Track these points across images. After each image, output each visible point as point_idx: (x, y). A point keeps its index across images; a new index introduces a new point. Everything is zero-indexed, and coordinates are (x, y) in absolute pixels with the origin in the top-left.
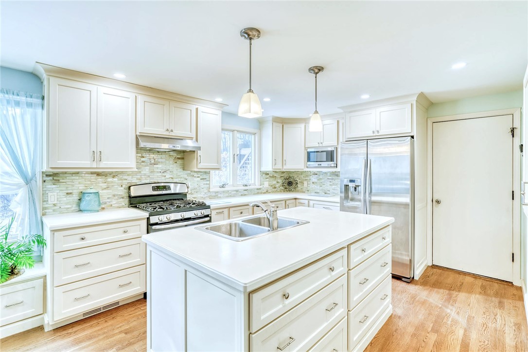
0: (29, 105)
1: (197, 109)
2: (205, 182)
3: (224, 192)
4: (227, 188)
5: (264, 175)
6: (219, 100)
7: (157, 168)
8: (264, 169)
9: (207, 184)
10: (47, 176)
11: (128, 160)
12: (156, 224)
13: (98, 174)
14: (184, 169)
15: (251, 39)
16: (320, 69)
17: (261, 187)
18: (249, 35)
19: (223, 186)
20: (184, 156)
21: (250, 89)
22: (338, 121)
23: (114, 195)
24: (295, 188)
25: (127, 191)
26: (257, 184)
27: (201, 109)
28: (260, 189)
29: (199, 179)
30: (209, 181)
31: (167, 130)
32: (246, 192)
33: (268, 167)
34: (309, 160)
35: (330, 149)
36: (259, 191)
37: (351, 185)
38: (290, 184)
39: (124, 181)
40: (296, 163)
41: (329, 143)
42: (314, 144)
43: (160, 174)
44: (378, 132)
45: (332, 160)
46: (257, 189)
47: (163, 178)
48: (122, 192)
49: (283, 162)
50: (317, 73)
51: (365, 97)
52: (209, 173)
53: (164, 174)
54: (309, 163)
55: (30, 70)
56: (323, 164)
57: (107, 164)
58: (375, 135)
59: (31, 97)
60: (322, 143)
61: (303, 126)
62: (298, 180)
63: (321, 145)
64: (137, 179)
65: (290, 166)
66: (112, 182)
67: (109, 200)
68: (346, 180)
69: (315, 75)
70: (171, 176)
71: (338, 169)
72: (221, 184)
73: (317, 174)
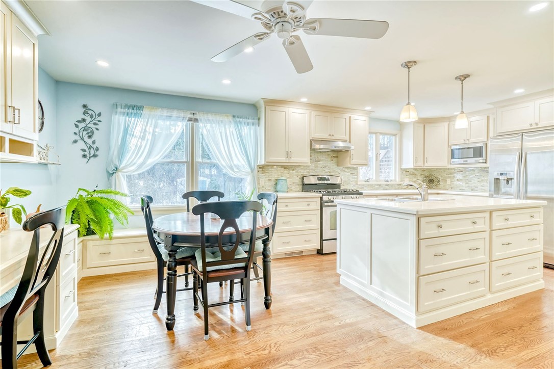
0: (253, 124)
1: (350, 117)
2: (354, 177)
3: (368, 185)
4: (371, 183)
5: (404, 172)
6: (368, 108)
7: (320, 164)
8: (404, 166)
9: (355, 178)
10: (260, 168)
11: (303, 157)
12: (327, 202)
13: (285, 167)
14: (338, 166)
15: (409, 68)
16: (466, 76)
17: (402, 183)
18: (407, 66)
19: (368, 181)
20: (338, 155)
21: (409, 103)
22: (488, 117)
23: (293, 183)
24: (436, 185)
25: (301, 180)
26: (397, 180)
27: (354, 116)
28: (400, 185)
29: (349, 174)
30: (357, 175)
31: (330, 135)
32: (387, 187)
33: (409, 164)
34: (453, 157)
35: (478, 145)
36: (399, 186)
37: (501, 177)
38: (431, 181)
39: (299, 173)
40: (438, 160)
41: (477, 140)
42: (458, 142)
43: (322, 169)
44: (537, 124)
45: (481, 156)
46: (398, 185)
47: (324, 172)
48: (297, 180)
49: (425, 160)
50: (463, 80)
51: (519, 91)
52: (357, 169)
53: (324, 169)
54: (452, 160)
55: (252, 103)
56: (469, 160)
57: (295, 160)
58: (533, 127)
59: (254, 119)
60: (468, 140)
61: (446, 124)
62: (440, 177)
63: (467, 142)
64: (307, 172)
65: (431, 164)
66: (292, 173)
67: (291, 186)
68: (496, 173)
69: (461, 82)
70: (329, 171)
71: (487, 165)
72: (366, 179)
73: (462, 171)
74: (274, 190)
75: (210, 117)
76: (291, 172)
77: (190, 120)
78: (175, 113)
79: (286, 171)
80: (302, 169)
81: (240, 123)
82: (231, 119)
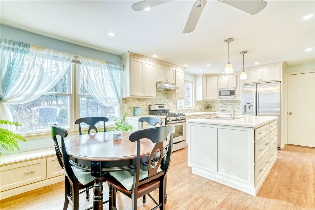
0: (120, 69)
1: (176, 70)
2: (175, 105)
3: (181, 110)
4: (182, 109)
5: (197, 103)
6: (186, 66)
7: (158, 98)
8: (197, 100)
9: (175, 106)
10: (124, 100)
11: (152, 93)
12: (169, 121)
13: (139, 99)
14: (167, 99)
16: (245, 52)
17: (196, 108)
18: (228, 41)
19: (181, 108)
20: (167, 92)
22: (237, 76)
23: (144, 110)
24: (210, 110)
25: (148, 108)
26: (194, 107)
27: (177, 70)
28: (195, 109)
29: (173, 103)
30: (176, 105)
31: (166, 80)
32: (190, 111)
33: (200, 98)
34: (220, 95)
35: (232, 89)
36: (195, 111)
37: (247, 105)
38: (208, 107)
39: (147, 103)
40: (213, 96)
41: (232, 87)
42: (222, 87)
43: (159, 101)
44: (262, 80)
45: (233, 95)
46: (194, 110)
47: (160, 103)
48: (147, 108)
49: (207, 96)
51: (257, 63)
52: (176, 101)
53: (160, 101)
54: (220, 96)
55: (119, 54)
56: (228, 97)
57: (148, 94)
58: (260, 81)
60: (228, 86)
61: (216, 78)
62: (212, 105)
63: (227, 87)
64: (152, 102)
65: (210, 98)
68: (245, 103)
69: (243, 55)
70: (163, 102)
71: (237, 99)
72: (180, 107)
73: (223, 102)
74: (133, 114)
75: (90, 61)
76: (143, 102)
77: (73, 61)
78: (61, 55)
79: (140, 102)
80: (148, 101)
81: (112, 68)
82: (105, 64)
